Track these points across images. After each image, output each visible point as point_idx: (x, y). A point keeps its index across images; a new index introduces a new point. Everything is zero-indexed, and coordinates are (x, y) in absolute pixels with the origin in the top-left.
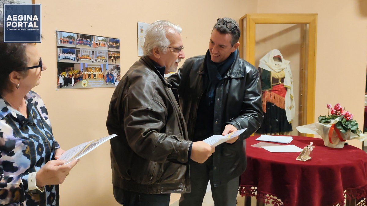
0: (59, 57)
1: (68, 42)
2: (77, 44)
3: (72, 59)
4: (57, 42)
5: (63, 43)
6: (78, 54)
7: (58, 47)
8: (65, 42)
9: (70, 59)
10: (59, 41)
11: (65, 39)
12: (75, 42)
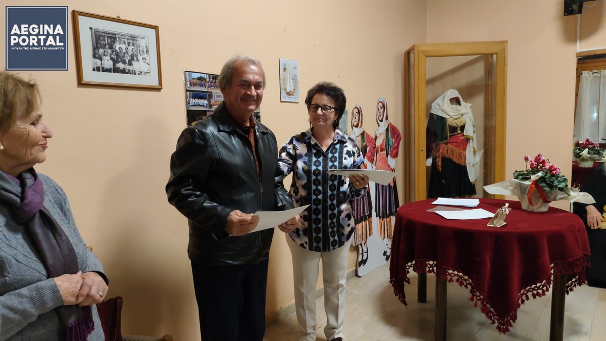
0: (189, 103)
1: (199, 84)
2: (209, 87)
3: (204, 106)
4: (186, 84)
5: (192, 87)
6: (211, 99)
7: (187, 91)
8: (195, 85)
9: (201, 106)
10: (188, 83)
11: (195, 81)
12: (207, 85)
